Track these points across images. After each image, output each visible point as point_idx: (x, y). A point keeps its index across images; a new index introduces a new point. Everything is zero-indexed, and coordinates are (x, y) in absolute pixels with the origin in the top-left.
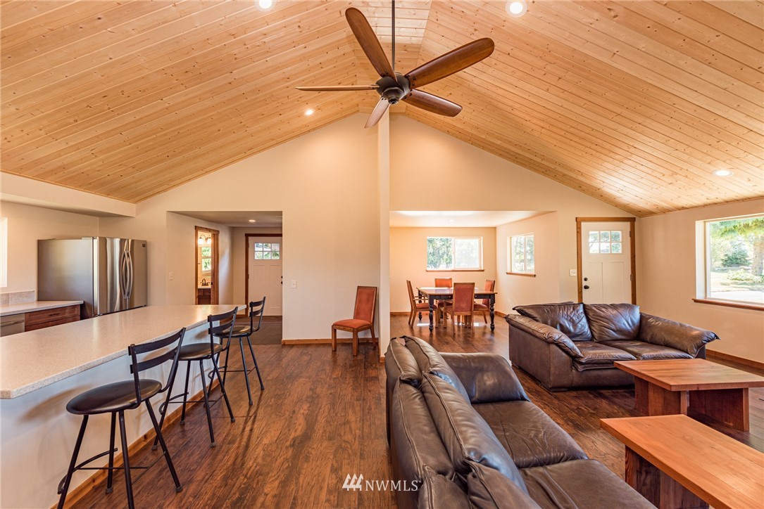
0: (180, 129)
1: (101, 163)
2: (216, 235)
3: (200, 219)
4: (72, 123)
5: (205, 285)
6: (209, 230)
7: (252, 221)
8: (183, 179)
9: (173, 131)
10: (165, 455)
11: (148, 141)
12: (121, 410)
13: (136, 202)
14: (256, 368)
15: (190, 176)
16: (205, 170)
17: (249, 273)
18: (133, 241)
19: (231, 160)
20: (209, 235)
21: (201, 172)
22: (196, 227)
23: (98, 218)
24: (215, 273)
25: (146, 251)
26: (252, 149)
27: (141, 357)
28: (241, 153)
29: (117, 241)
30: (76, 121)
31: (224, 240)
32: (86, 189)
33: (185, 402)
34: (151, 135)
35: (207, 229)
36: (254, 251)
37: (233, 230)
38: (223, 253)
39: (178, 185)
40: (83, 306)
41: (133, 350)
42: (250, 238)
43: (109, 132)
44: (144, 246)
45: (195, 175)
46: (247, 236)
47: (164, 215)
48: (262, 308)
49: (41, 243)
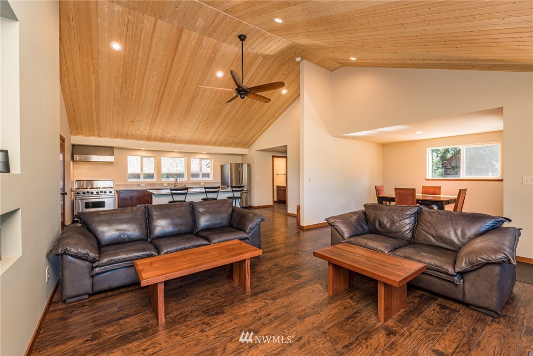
3: (274, 152)
13: (248, 148)
22: (273, 156)
25: (250, 168)
35: (280, 156)
44: (248, 166)
47: (256, 152)
49: (222, 166)
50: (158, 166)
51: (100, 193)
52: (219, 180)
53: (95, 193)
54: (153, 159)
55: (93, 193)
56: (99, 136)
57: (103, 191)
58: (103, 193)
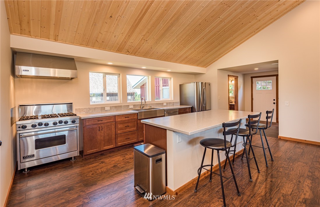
0: (225, 29)
1: (197, 53)
2: (236, 78)
3: (229, 71)
4: (190, 39)
5: (231, 103)
6: (234, 76)
7: (257, 69)
8: (224, 54)
9: (222, 31)
10: (233, 176)
11: (212, 39)
12: (218, 150)
13: (206, 67)
14: (269, 148)
15: (227, 51)
16: (233, 47)
17: (253, 97)
18: (205, 83)
19: (246, 38)
20: (234, 78)
21: (232, 48)
22: (228, 75)
23: (194, 75)
24: (236, 97)
25: (210, 87)
26: (259, 28)
27: (227, 129)
28: (252, 32)
29: (200, 83)
30: (191, 38)
31: (240, 80)
32: (192, 64)
33: (234, 154)
34: (214, 36)
35: (233, 76)
36: (256, 86)
37: (244, 75)
38: (240, 87)
39: (221, 57)
40: (192, 108)
41: (224, 125)
42: (254, 79)
43: (200, 39)
44: (209, 85)
45: (229, 50)
46: (252, 78)
47: (216, 71)
48: (272, 115)
49: (181, 86)
50: (123, 85)
51: (58, 124)
52: (178, 100)
53: (51, 124)
54: (117, 77)
55: (48, 124)
56: (56, 40)
57: (64, 121)
58: (63, 124)
